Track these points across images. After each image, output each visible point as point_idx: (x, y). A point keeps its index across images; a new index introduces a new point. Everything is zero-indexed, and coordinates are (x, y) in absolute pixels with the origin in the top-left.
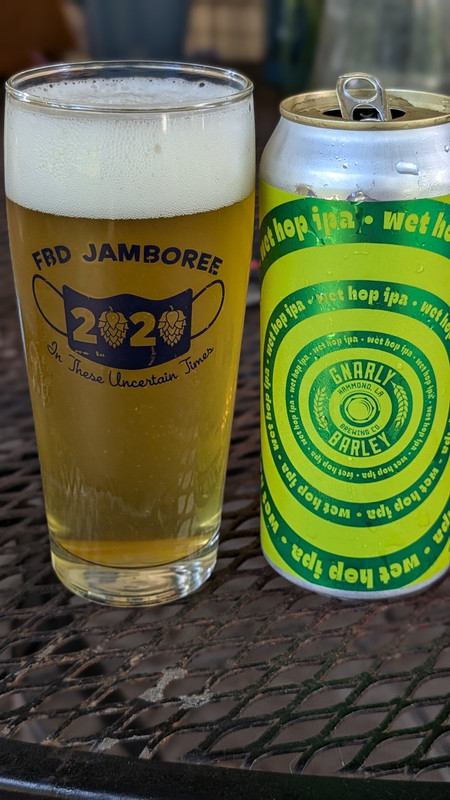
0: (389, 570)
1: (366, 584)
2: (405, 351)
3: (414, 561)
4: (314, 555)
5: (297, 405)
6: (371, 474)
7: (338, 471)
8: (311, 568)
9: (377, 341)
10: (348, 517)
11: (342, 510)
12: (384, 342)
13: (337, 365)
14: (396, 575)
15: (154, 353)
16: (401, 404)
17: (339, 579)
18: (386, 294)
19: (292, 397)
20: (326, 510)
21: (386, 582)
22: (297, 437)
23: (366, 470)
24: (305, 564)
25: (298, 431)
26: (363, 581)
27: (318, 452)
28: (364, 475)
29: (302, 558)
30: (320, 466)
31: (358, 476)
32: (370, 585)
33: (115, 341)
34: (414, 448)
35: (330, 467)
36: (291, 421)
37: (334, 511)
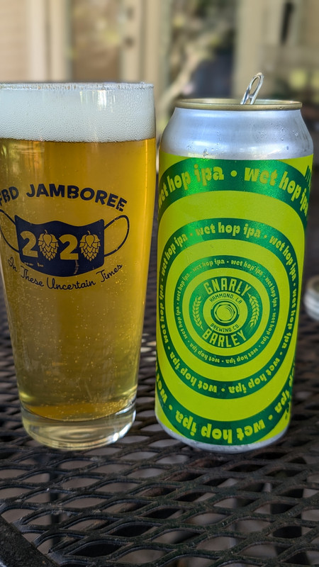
0: (243, 431)
1: (227, 440)
2: (258, 271)
3: (261, 425)
4: (191, 418)
5: (181, 310)
6: (232, 361)
7: (208, 358)
8: (188, 428)
9: (238, 263)
10: (215, 391)
11: (211, 386)
12: (243, 264)
13: (210, 281)
14: (248, 434)
15: (77, 265)
16: (255, 310)
17: (208, 436)
18: (245, 229)
19: (177, 304)
20: (200, 386)
21: (241, 439)
22: (180, 333)
23: (229, 358)
24: (185, 425)
25: (181, 328)
26: (225, 438)
27: (195, 344)
28: (227, 361)
29: (182, 420)
30: (196, 354)
31: (222, 362)
32: (230, 441)
33: (50, 255)
34: (263, 343)
35: (203, 355)
36: (177, 321)
37: (206, 387)
